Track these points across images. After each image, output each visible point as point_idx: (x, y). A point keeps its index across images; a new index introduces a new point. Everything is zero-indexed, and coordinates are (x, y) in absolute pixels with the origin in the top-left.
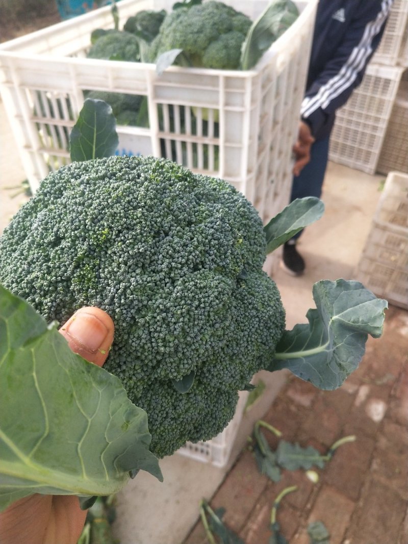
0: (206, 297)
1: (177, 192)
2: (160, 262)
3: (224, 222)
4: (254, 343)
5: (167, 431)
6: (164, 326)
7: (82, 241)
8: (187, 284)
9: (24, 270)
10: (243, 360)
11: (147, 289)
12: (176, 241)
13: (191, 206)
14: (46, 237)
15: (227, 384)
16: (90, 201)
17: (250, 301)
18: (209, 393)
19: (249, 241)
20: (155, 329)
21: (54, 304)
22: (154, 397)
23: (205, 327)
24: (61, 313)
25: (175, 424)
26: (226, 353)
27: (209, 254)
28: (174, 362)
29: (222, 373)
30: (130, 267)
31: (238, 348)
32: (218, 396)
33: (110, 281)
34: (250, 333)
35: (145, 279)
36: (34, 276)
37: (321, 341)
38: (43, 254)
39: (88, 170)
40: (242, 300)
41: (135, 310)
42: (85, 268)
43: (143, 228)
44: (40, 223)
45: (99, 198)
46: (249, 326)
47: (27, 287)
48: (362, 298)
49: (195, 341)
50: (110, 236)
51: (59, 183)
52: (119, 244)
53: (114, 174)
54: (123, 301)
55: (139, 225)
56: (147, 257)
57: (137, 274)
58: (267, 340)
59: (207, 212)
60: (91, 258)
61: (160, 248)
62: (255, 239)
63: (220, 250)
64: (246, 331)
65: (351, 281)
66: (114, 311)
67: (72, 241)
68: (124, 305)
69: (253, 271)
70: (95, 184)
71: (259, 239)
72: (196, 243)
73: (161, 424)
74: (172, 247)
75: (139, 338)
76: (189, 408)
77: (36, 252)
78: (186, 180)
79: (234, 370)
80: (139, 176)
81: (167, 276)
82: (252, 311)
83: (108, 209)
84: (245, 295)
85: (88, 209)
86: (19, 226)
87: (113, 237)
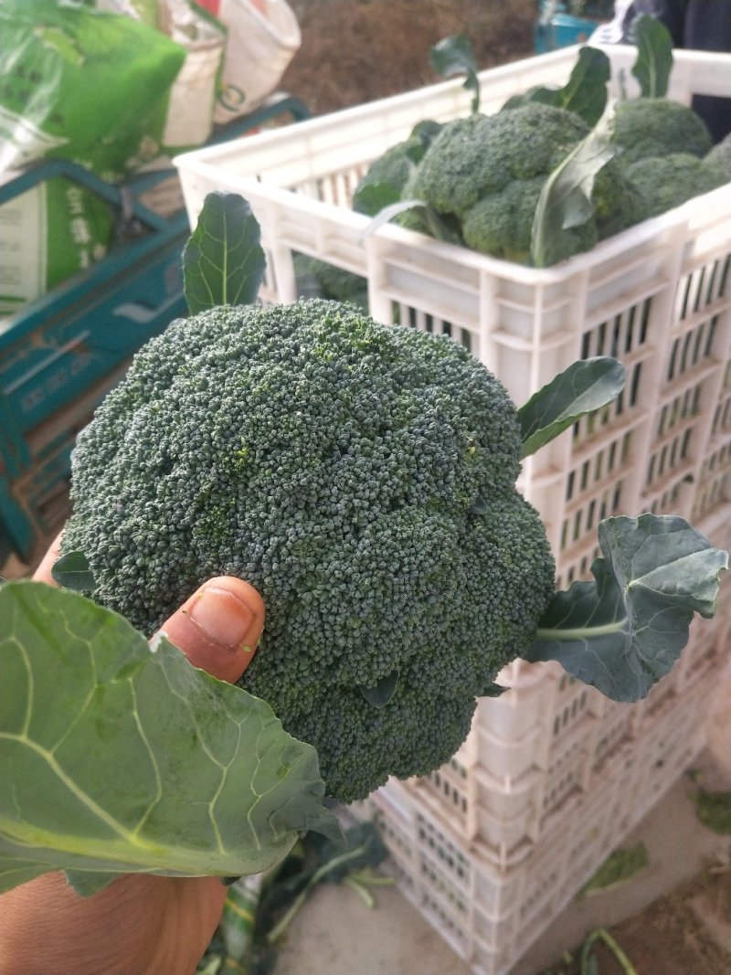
0: (411, 555)
1: (362, 376)
2: (333, 499)
3: (443, 422)
4: (497, 623)
5: (354, 765)
6: (344, 604)
7: (207, 466)
8: (379, 534)
9: (115, 512)
10: (480, 651)
11: (314, 544)
12: (359, 462)
13: (385, 398)
14: (148, 457)
15: (455, 690)
16: (216, 399)
17: (490, 552)
18: (424, 704)
19: (489, 447)
20: (329, 610)
21: (166, 569)
22: (332, 713)
23: (411, 604)
24: (177, 581)
25: (367, 754)
26: (449, 640)
27: (416, 479)
28: (363, 660)
29: (444, 672)
30: (285, 509)
31: (470, 633)
32: (438, 707)
33: (253, 533)
34: (491, 607)
35: (310, 529)
36: (132, 522)
37: (615, 616)
38: (145, 485)
39: (212, 337)
40: (477, 551)
41: (296, 580)
42: (212, 512)
43: (304, 445)
44: (138, 432)
45: (230, 393)
46: (488, 595)
47: (122, 541)
48: (683, 546)
49: (396, 627)
50: (251, 459)
51: (166, 361)
52: (267, 472)
53: (256, 349)
54: (275, 567)
55: (297, 439)
56: (313, 492)
57: (297, 522)
58: (521, 616)
59: (413, 407)
60: (221, 495)
61: (333, 475)
62: (499, 441)
63: (436, 470)
64: (483, 603)
65: (665, 516)
66: (261, 581)
67: (191, 466)
68: (276, 573)
69: (497, 496)
70: (224, 368)
71: (506, 441)
72: (394, 464)
73: (344, 754)
74: (354, 473)
75: (304, 623)
76: (391, 728)
77: (134, 482)
78: (377, 350)
79: (465, 667)
80: (297, 349)
81: (346, 522)
82: (494, 570)
83: (246, 413)
84: (482, 543)
85: (215, 412)
86: (105, 433)
87: (257, 461)
